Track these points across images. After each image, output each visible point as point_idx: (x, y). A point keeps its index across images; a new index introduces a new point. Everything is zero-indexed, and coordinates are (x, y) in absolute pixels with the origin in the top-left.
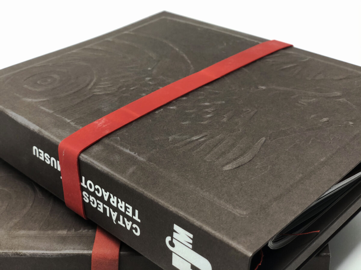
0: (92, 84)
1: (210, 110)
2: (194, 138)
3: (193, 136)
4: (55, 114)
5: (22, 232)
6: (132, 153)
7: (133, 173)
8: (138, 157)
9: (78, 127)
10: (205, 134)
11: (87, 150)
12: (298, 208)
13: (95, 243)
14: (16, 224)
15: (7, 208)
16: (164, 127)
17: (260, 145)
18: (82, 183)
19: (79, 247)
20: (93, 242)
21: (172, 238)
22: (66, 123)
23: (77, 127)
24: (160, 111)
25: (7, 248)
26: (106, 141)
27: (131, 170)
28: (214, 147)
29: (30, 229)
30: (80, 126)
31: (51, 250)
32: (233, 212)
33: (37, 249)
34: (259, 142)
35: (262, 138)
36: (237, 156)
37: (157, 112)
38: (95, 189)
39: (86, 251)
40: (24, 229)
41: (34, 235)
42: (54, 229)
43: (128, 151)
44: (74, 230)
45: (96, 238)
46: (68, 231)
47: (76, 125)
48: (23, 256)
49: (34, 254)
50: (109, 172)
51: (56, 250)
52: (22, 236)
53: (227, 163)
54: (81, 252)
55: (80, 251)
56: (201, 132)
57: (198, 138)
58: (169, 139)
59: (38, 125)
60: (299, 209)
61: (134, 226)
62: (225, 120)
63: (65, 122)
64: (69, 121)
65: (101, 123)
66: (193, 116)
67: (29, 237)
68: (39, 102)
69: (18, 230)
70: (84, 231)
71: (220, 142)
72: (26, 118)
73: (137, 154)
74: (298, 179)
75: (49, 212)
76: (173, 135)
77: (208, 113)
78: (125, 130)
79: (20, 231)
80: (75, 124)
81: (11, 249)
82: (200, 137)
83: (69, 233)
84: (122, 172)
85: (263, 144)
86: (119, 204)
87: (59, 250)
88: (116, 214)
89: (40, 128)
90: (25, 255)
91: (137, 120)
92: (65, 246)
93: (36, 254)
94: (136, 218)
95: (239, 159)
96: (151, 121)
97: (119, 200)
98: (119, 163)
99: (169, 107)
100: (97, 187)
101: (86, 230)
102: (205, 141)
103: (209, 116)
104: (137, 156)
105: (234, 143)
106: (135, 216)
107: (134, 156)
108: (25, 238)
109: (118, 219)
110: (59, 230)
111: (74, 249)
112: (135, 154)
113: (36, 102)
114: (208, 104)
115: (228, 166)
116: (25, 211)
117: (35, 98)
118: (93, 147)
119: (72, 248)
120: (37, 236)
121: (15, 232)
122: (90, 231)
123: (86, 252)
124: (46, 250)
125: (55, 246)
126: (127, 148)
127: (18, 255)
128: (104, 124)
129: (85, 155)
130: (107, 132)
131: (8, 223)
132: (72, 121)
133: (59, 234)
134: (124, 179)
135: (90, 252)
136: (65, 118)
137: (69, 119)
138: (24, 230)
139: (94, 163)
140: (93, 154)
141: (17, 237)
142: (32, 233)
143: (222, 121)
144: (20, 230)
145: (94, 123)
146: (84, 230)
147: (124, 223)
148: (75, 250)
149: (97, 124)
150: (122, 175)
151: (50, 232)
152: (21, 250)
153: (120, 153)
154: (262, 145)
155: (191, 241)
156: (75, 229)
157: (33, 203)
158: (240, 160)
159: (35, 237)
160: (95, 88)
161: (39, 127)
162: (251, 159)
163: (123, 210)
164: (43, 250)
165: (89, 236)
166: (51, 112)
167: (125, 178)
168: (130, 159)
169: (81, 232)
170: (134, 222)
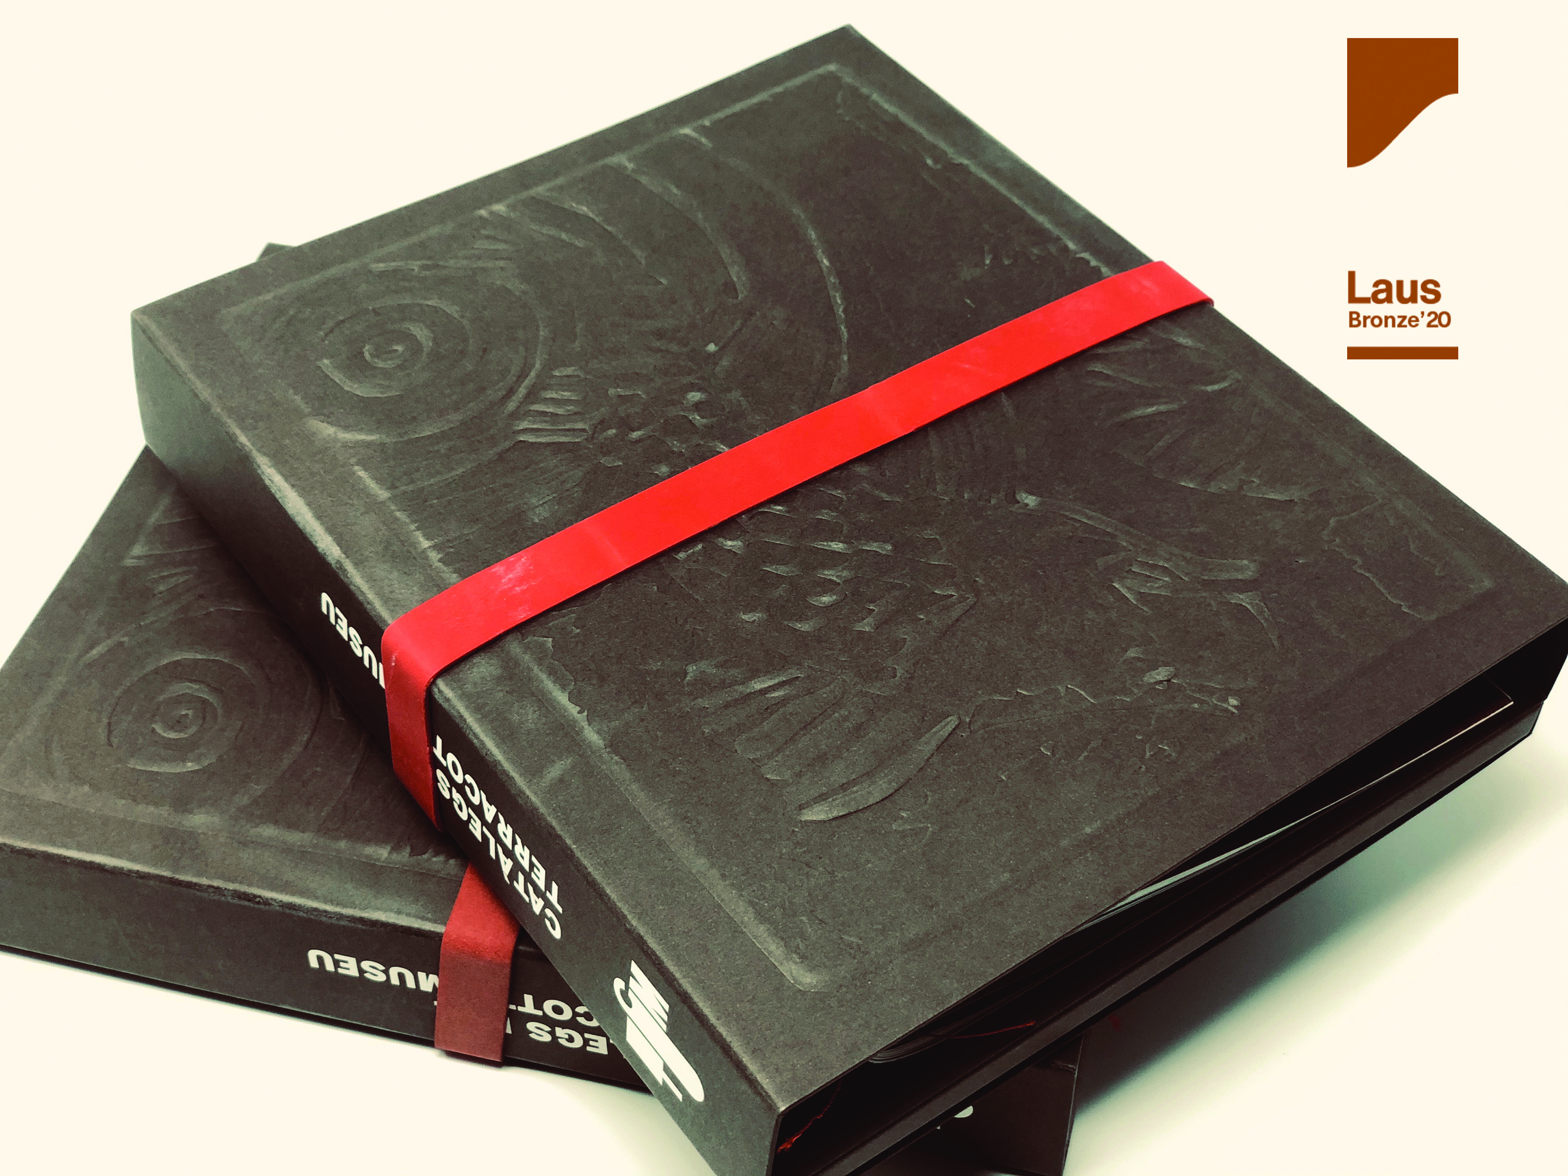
0: (522, 391)
1: (837, 577)
2: (758, 685)
3: (755, 674)
4: (393, 507)
5: (268, 831)
6: (573, 710)
7: (561, 780)
8: (585, 724)
9: (448, 575)
10: (794, 672)
11: (457, 670)
12: (955, 985)
13: (455, 907)
14: (255, 802)
15: (236, 737)
16: (686, 621)
17: (934, 744)
18: (436, 748)
19: (413, 909)
20: (451, 897)
21: (627, 987)
22: (415, 548)
23: (443, 572)
24: (693, 553)
25: (222, 877)
26: (514, 647)
27: (555, 771)
28: (801, 729)
29: (291, 825)
30: (455, 573)
31: (337, 904)
32: (781, 969)
33: (302, 894)
34: (936, 733)
35: (950, 719)
36: (854, 776)
37: (682, 555)
38: (465, 780)
39: (430, 924)
40: (276, 823)
41: (299, 846)
42: (355, 836)
43: (562, 698)
44: (408, 850)
45: (464, 891)
46: (393, 849)
47: (444, 563)
48: (262, 907)
49: (291, 906)
50: (499, 762)
51: (353, 906)
52: (265, 845)
53: (821, 798)
54: (417, 924)
55: (413, 920)
56: (785, 662)
57: (770, 687)
58: (686, 674)
59: (339, 541)
60: (957, 989)
61: (549, 912)
62: (866, 626)
63: (414, 545)
64: (425, 544)
65: (511, 576)
66: (780, 591)
67: (287, 850)
68: (357, 444)
69: (257, 821)
70: (434, 859)
71: (826, 711)
72: (309, 504)
73: (585, 713)
74: (995, 886)
75: (350, 776)
76: (702, 658)
77: (827, 586)
78: (571, 615)
79: (265, 827)
80: (440, 560)
81: (233, 881)
82: (776, 681)
83: (394, 856)
84: (533, 772)
85: (943, 743)
86: (516, 846)
87: (360, 909)
88: (510, 863)
89: (343, 556)
90: (267, 902)
91: (616, 579)
92: (376, 899)
93: (298, 908)
94: (553, 897)
95: (855, 789)
96: (655, 588)
97: (518, 840)
98: (531, 737)
99: (721, 540)
100: (469, 779)
101: (441, 858)
102: (783, 702)
103: (826, 599)
104: (583, 724)
105: (863, 723)
106: (550, 892)
107: (577, 721)
108: (273, 850)
109: (513, 876)
110: (368, 841)
111: (399, 912)
112: (579, 715)
113: (345, 445)
114: (841, 545)
115: (817, 808)
116: (287, 760)
117: (347, 428)
118: (475, 661)
119: (395, 906)
120: (307, 852)
121: (248, 826)
122: (452, 862)
123: (428, 926)
124: (325, 902)
125: (350, 893)
126: (563, 688)
127: (249, 901)
128: (521, 580)
129: (447, 685)
130: (522, 615)
131: (234, 793)
132: (434, 547)
133: (367, 856)
134: (533, 798)
135: (440, 929)
136: (418, 529)
137: (428, 537)
138: (275, 825)
139: (465, 720)
140: (469, 687)
141: (253, 842)
142: (295, 837)
143: (858, 627)
144: (265, 823)
145: (494, 570)
146: (435, 856)
147: (527, 891)
148: (400, 916)
149: (500, 577)
150: (530, 781)
151: (343, 844)
152: (258, 887)
153: (544, 702)
154: (940, 743)
155: (666, 1018)
156: (412, 849)
157: (312, 734)
158: (857, 792)
159: (301, 855)
160: (528, 413)
161: (341, 548)
162: (891, 791)
163: (526, 865)
164: (316, 898)
165: (444, 878)
166: (383, 494)
167: (535, 793)
168: (563, 729)
169: (428, 860)
170: (548, 904)
